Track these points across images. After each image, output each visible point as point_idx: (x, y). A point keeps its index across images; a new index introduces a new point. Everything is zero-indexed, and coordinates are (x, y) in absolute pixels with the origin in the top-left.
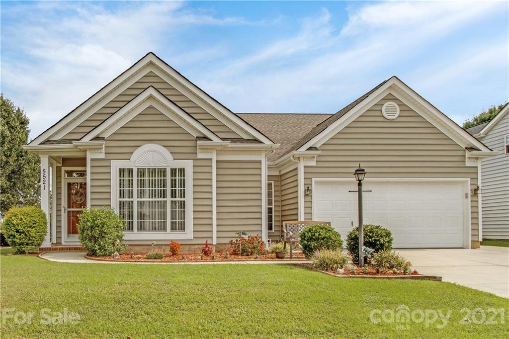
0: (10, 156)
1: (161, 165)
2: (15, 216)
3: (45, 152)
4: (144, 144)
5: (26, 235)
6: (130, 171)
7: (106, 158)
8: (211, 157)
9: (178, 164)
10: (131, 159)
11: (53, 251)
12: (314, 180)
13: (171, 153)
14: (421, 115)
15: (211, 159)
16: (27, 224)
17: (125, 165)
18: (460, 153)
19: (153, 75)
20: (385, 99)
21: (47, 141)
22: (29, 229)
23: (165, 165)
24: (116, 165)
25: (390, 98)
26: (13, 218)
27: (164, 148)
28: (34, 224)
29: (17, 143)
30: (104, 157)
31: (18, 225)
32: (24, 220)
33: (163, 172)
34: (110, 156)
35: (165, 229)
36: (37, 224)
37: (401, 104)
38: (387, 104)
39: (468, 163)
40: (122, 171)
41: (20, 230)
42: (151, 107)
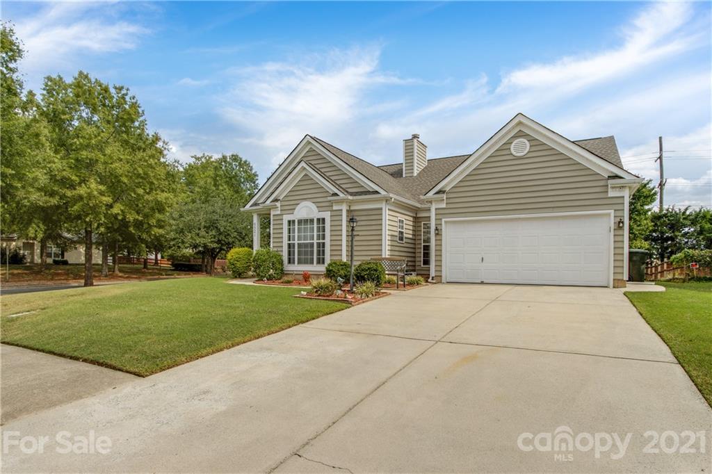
1: (311, 216)
3: (256, 211)
4: (302, 202)
6: (294, 221)
8: (342, 208)
9: (321, 215)
10: (294, 214)
12: (443, 220)
13: (317, 207)
14: (553, 147)
15: (341, 210)
17: (291, 217)
18: (602, 183)
20: (515, 137)
23: (314, 216)
24: (286, 218)
25: (520, 135)
27: (313, 203)
30: (280, 213)
33: (312, 221)
34: (283, 212)
35: (312, 263)
37: (531, 139)
38: (516, 141)
39: (611, 194)
40: (289, 222)
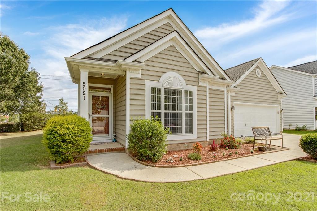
0: (16, 76)
1: (179, 88)
2: (60, 125)
4: (169, 71)
5: (73, 144)
6: (159, 90)
7: (142, 78)
8: (206, 86)
9: (189, 88)
10: (160, 81)
11: (92, 154)
12: (234, 103)
13: (185, 80)
14: (267, 77)
16: (75, 133)
17: (156, 85)
18: (277, 95)
19: (169, 25)
21: (88, 58)
22: (77, 138)
23: (182, 88)
24: (149, 84)
25: (258, 67)
26: (59, 127)
27: (180, 76)
28: (82, 133)
29: (22, 68)
30: (140, 77)
31: (65, 135)
32: (72, 130)
33: (179, 92)
34: (145, 77)
36: (86, 132)
38: (257, 70)
39: (279, 99)
40: (153, 89)
41: (67, 139)
42: (172, 46)
